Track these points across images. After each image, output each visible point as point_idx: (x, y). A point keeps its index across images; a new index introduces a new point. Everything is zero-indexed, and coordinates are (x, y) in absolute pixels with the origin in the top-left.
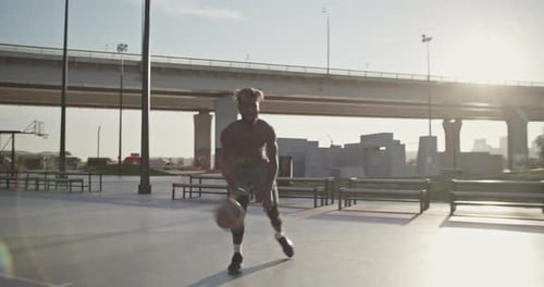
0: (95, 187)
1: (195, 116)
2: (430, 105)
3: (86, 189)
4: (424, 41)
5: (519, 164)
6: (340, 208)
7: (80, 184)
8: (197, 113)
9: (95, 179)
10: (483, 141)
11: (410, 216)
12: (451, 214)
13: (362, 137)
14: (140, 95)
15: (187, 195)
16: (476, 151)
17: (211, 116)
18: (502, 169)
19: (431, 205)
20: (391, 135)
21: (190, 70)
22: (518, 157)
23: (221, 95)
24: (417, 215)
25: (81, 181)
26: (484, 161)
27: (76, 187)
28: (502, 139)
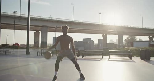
0: (13, 53)
1: (35, 32)
2: (100, 31)
3: (10, 53)
4: (99, 14)
5: (121, 46)
6: (82, 58)
7: (8, 52)
8: (35, 31)
9: (12, 50)
10: (112, 40)
11: (100, 59)
12: (109, 58)
13: (83, 39)
14: (27, 26)
15: (41, 55)
16: (110, 43)
17: (40, 33)
18: (117, 47)
19: (104, 56)
20: (91, 39)
21: (34, 19)
22: (121, 44)
23: (43, 26)
24: (101, 59)
25: (9, 51)
26: (112, 45)
27: (7, 53)
28: (117, 40)
